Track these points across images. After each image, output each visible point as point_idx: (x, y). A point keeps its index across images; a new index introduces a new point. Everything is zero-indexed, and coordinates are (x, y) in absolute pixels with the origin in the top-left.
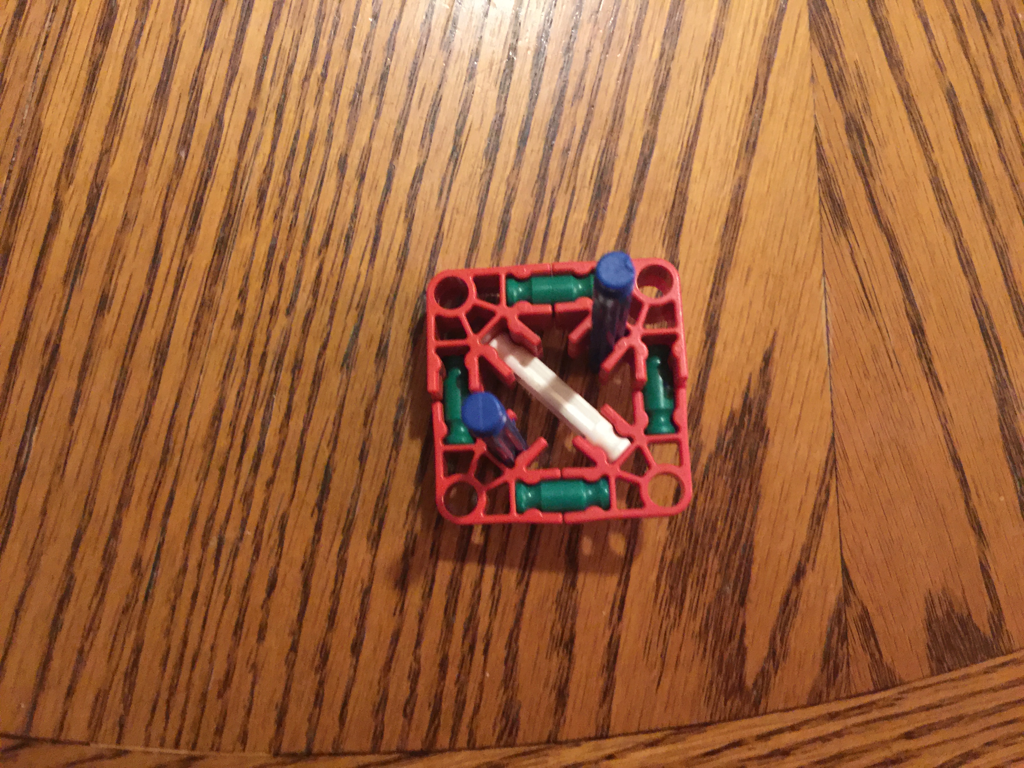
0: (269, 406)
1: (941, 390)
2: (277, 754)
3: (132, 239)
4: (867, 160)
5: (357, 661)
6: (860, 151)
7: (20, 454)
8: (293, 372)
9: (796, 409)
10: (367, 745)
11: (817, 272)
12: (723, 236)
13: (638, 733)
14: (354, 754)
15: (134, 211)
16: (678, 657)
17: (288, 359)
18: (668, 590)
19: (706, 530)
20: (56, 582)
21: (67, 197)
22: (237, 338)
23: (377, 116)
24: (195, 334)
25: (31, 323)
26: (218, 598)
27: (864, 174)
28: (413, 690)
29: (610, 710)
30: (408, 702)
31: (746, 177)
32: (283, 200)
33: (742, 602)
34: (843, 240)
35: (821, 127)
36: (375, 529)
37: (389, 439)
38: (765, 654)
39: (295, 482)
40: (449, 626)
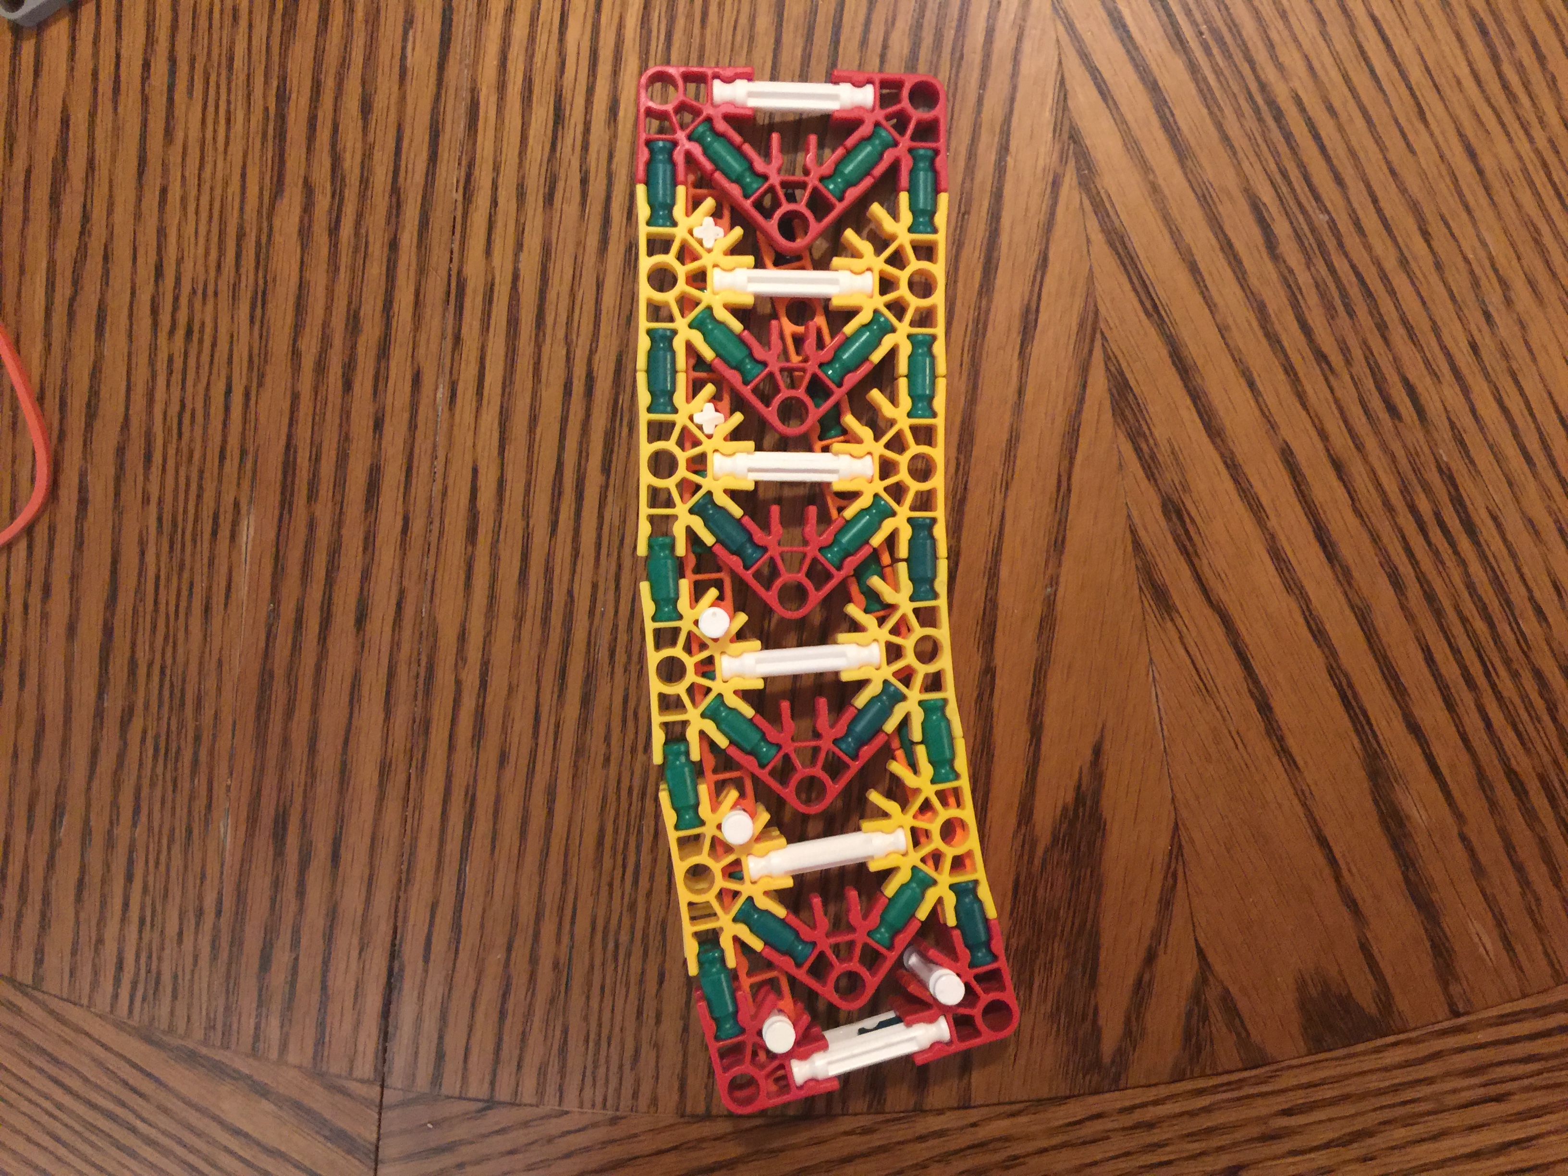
0: (640, 832)
1: (1298, 768)
2: (682, 1116)
3: (517, 702)
4: (1190, 539)
6: (1181, 531)
7: (458, 884)
9: (1133, 799)
11: (1144, 659)
12: (1039, 636)
13: (999, 1104)
15: (516, 679)
19: (1049, 918)
20: (498, 981)
21: (463, 676)
22: (607, 776)
24: (574, 776)
25: (453, 781)
27: (1188, 554)
29: (969, 1083)
31: (1058, 577)
32: (629, 657)
33: (1093, 984)
34: (1169, 624)
35: (1135, 513)
38: (1121, 1033)
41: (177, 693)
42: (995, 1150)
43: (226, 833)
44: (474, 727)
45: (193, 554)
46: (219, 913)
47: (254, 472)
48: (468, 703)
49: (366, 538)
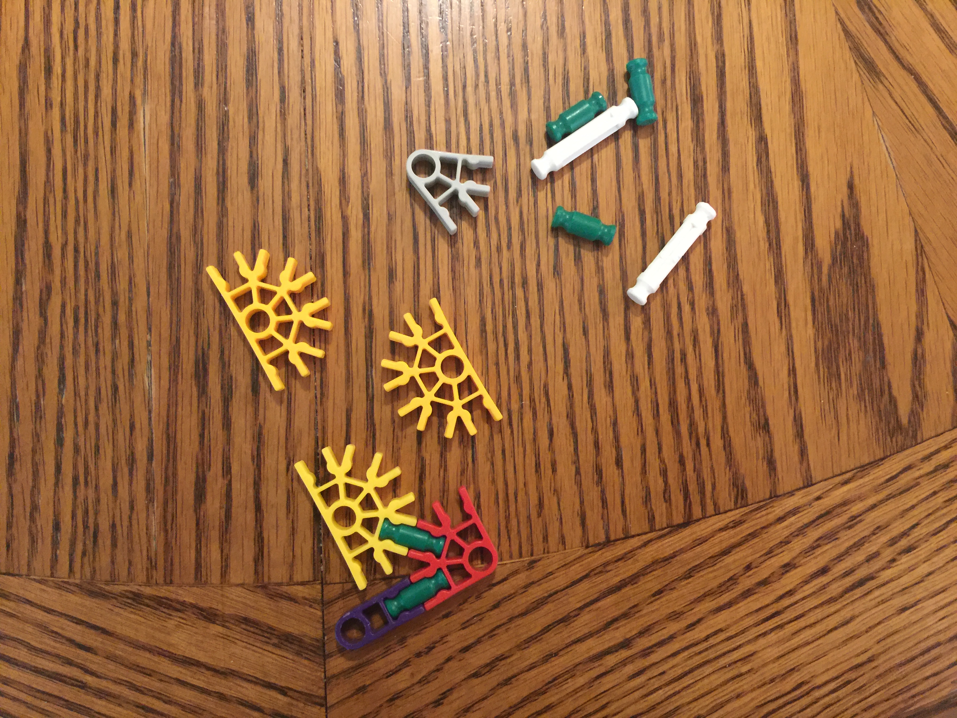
3: (397, 228)
4: (880, 24)
5: (622, 472)
7: (367, 388)
8: (523, 287)
9: (882, 216)
10: (646, 528)
11: (869, 113)
13: (834, 476)
14: (638, 535)
15: (393, 209)
16: (847, 415)
17: (518, 279)
18: (826, 370)
19: (841, 321)
20: (413, 465)
21: (349, 212)
22: (481, 274)
23: (529, 98)
24: (454, 279)
25: (351, 300)
26: (519, 450)
27: (881, 34)
28: (666, 482)
29: (809, 465)
30: (665, 492)
31: (797, 62)
33: (883, 366)
34: (880, 86)
35: (840, 10)
36: (608, 379)
37: (599, 315)
38: (911, 398)
39: (546, 360)
40: (677, 433)
41: (92, 266)
42: (838, 515)
43: (150, 384)
44: (364, 252)
45: (96, 144)
46: (150, 457)
47: (145, 69)
48: (356, 235)
49: (250, 111)
